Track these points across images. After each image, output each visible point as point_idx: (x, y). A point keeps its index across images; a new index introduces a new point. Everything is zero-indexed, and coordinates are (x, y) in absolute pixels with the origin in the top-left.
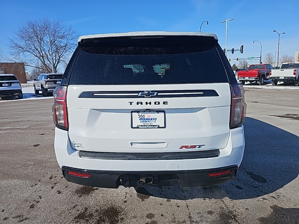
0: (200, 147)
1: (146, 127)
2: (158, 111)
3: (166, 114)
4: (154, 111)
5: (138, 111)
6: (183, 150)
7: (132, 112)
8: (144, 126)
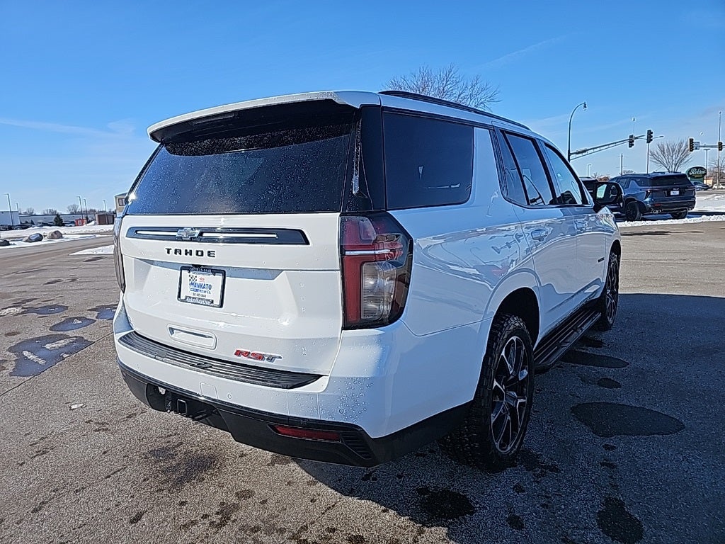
0: (271, 359)
1: (194, 301)
2: (215, 271)
3: (227, 278)
4: (208, 269)
5: (188, 268)
6: (240, 360)
7: (181, 270)
8: (193, 298)
